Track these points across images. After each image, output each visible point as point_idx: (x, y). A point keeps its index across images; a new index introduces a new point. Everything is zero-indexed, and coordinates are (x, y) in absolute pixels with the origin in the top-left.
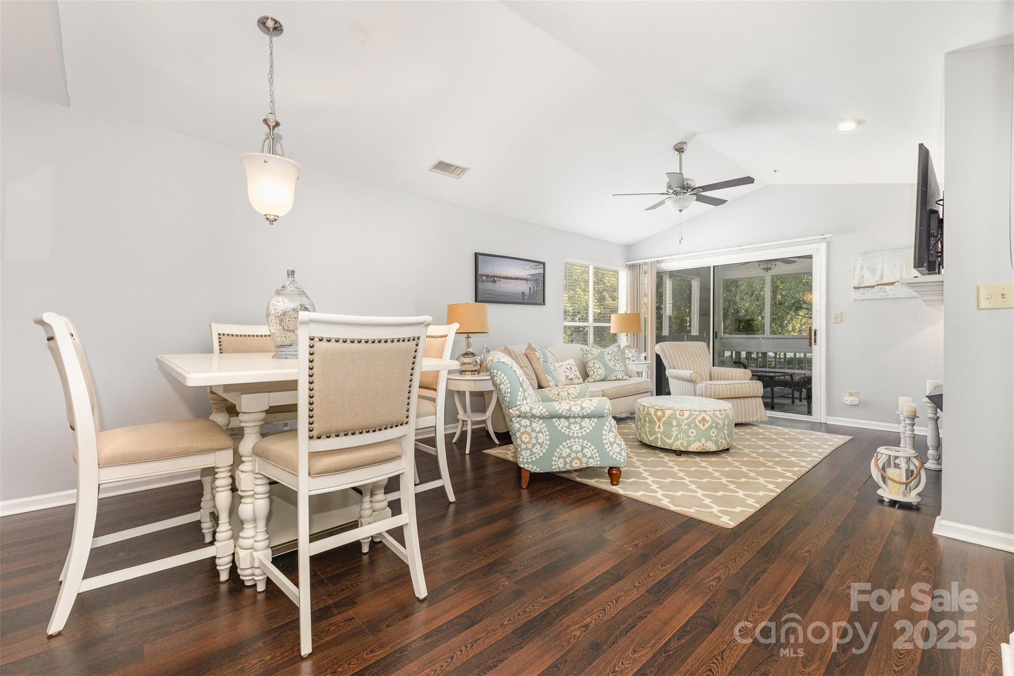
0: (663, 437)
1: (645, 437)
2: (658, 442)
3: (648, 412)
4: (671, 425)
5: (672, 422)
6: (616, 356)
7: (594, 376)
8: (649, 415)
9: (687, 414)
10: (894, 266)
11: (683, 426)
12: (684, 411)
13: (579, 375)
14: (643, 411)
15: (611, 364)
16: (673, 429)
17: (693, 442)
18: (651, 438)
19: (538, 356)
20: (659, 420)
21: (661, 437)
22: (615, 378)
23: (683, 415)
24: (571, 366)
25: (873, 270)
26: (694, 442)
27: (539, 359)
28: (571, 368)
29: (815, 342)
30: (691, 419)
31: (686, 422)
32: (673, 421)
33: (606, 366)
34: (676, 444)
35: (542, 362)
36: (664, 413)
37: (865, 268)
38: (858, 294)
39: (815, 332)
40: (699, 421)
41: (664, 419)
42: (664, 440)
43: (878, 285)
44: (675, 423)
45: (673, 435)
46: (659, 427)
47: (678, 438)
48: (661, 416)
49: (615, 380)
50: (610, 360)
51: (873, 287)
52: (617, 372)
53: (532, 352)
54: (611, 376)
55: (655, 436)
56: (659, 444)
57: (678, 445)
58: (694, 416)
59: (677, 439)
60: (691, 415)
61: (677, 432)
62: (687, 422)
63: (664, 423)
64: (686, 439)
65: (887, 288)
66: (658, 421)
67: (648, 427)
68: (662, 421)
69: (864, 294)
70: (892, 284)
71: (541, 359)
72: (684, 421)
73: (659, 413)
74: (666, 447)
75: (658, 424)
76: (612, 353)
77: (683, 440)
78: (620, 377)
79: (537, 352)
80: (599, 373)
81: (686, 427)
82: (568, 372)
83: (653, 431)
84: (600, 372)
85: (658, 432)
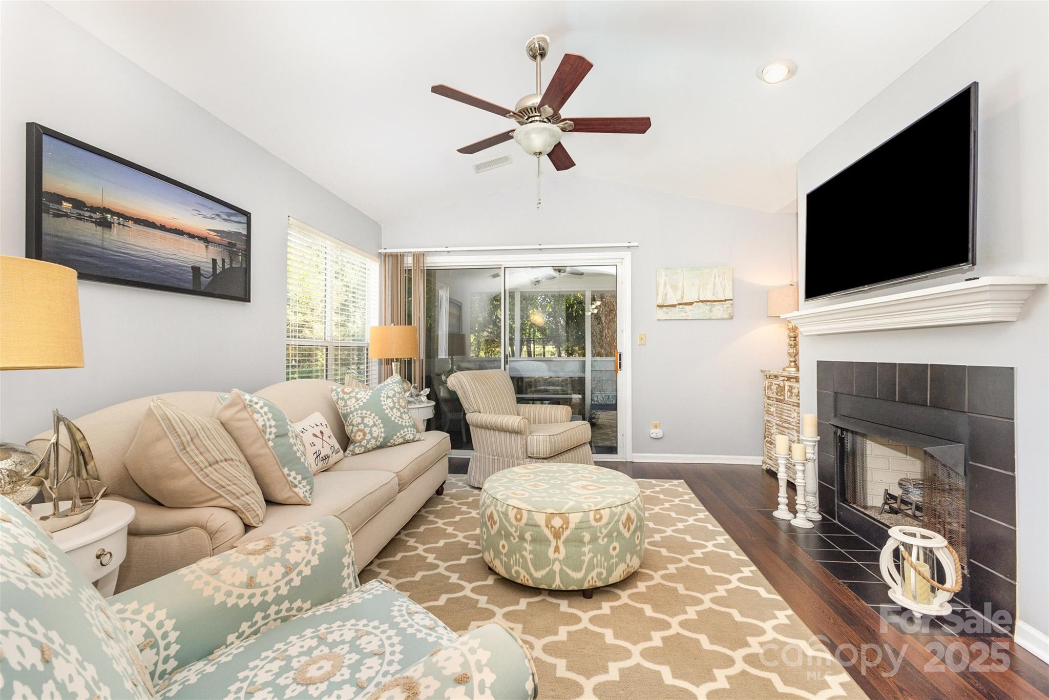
0: (564, 568)
1: (523, 573)
2: (554, 580)
3: (531, 522)
4: (581, 542)
5: (584, 536)
6: (401, 401)
7: (364, 443)
8: (534, 528)
9: (606, 513)
10: (693, 284)
11: (600, 541)
12: (601, 511)
13: (337, 446)
14: (519, 520)
15: (394, 415)
16: (584, 549)
17: (617, 566)
18: (538, 575)
19: (260, 423)
20: (557, 536)
21: (561, 570)
22: (401, 440)
23: (601, 518)
24: (320, 428)
25: (675, 288)
26: (617, 564)
27: (265, 432)
28: (322, 433)
29: (620, 367)
30: (612, 524)
31: (605, 531)
32: (585, 534)
33: (386, 421)
34: (589, 578)
35: (273, 436)
36: (566, 522)
37: (668, 285)
38: (661, 314)
39: (620, 355)
40: (623, 524)
41: (567, 533)
42: (568, 575)
43: (679, 304)
44: (587, 537)
45: (583, 562)
46: (557, 549)
47: (594, 565)
48: (562, 527)
49: (402, 444)
50: (392, 409)
51: (674, 306)
52: (406, 430)
53: (244, 415)
54: (395, 437)
55: (547, 569)
56: (557, 584)
57: (592, 578)
58: (617, 517)
59: (591, 567)
60: (612, 515)
61: (591, 554)
62: (607, 531)
63: (566, 542)
64: (606, 564)
65: (687, 307)
66: (555, 537)
67: (531, 552)
68: (563, 538)
69: (667, 313)
70: (691, 304)
71: (268, 430)
72: (603, 530)
73: (557, 522)
74: (570, 588)
75: (553, 544)
76: (394, 396)
77: (601, 567)
78: (410, 436)
79: (258, 412)
80: (375, 435)
81: (606, 540)
82: (318, 441)
83: (541, 561)
84: (376, 431)
85: (555, 560)
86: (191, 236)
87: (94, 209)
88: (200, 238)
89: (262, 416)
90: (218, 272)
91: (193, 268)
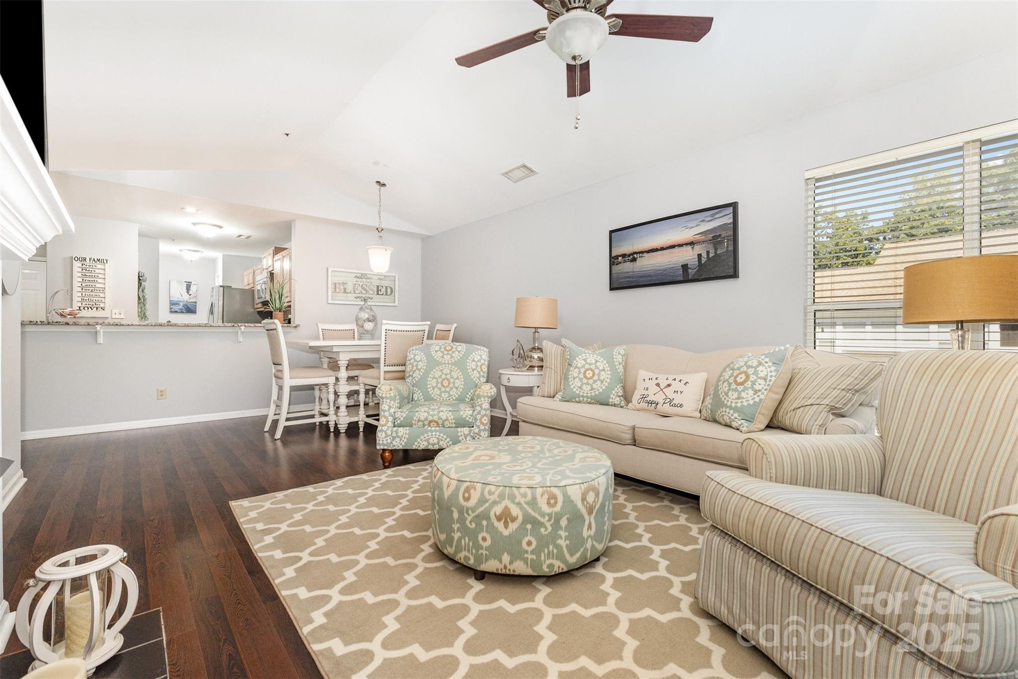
86: (680, 245)
87: (629, 255)
88: (687, 244)
89: (766, 368)
90: (703, 262)
91: (682, 266)
